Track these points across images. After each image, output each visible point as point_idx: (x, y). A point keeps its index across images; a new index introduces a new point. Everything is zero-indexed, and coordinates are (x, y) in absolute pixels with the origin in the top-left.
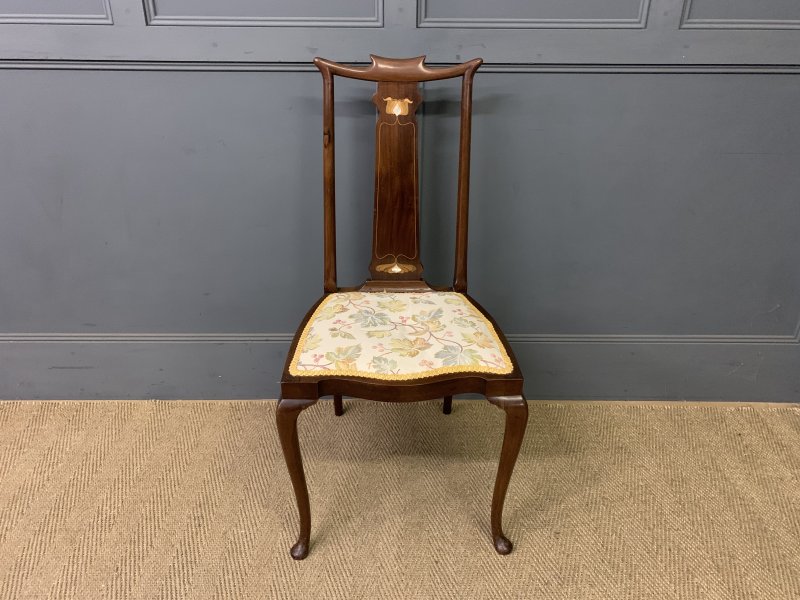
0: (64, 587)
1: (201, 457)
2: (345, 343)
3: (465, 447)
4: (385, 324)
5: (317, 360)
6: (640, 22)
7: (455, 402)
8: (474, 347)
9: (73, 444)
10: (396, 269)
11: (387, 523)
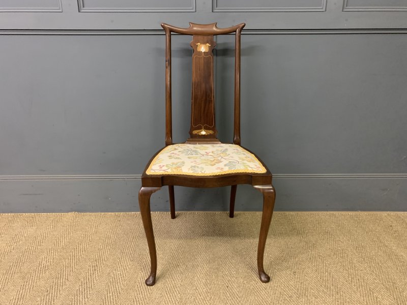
0: (17, 300)
1: (98, 238)
3: (242, 233)
4: (197, 154)
5: (161, 168)
6: (322, 9)
7: (235, 213)
8: (245, 162)
9: (29, 233)
10: (203, 133)
11: (199, 268)
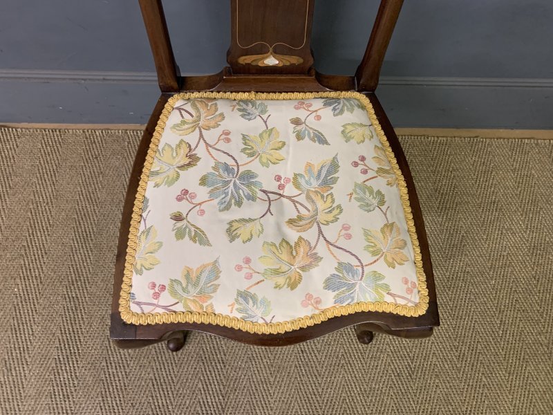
2: (196, 256)
5: (156, 296)
8: (381, 267)
10: (271, 61)
